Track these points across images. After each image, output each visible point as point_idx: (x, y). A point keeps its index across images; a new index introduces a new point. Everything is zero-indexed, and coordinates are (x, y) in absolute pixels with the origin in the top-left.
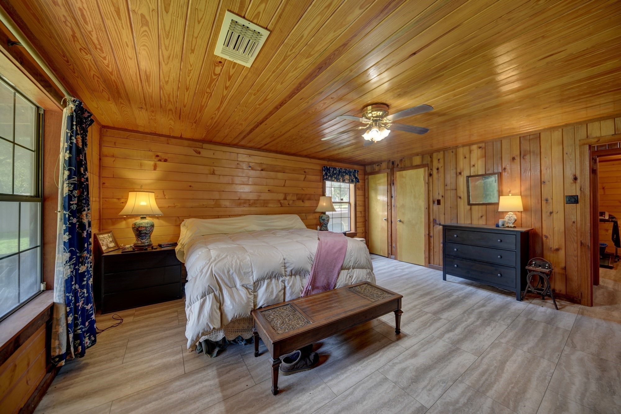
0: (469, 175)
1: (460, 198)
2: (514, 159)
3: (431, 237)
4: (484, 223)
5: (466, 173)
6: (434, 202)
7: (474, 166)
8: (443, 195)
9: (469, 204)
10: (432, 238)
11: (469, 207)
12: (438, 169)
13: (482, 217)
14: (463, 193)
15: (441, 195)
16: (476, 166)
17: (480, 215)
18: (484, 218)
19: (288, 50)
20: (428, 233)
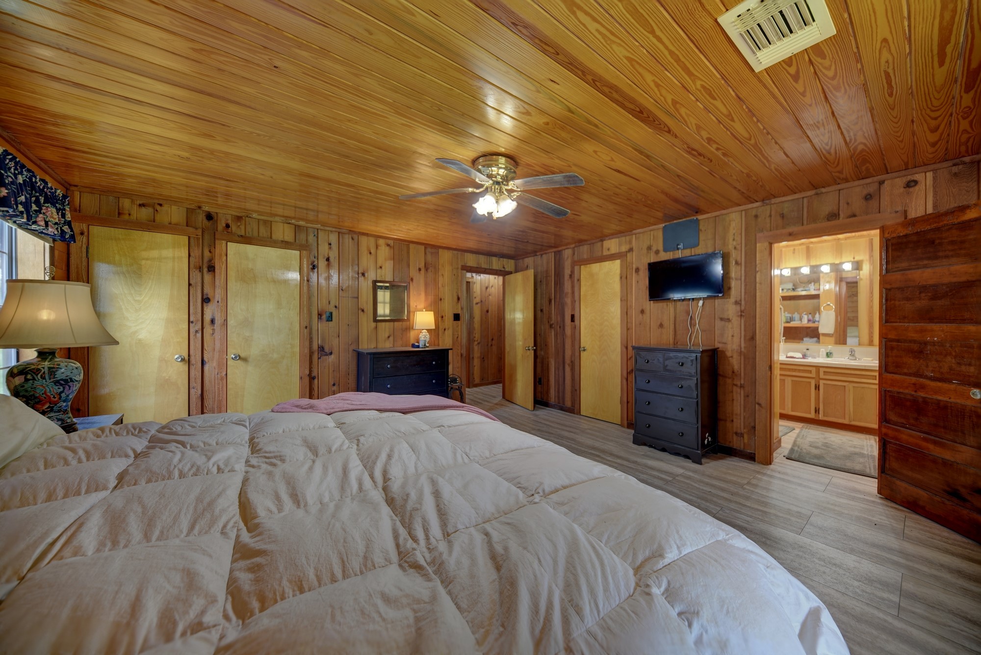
0: (375, 279)
1: (363, 311)
2: (420, 270)
3: (314, 378)
4: (391, 346)
5: (371, 275)
6: (320, 315)
7: (381, 267)
8: (337, 305)
9: (375, 321)
10: (316, 381)
11: (373, 325)
12: (328, 260)
13: (389, 337)
14: (367, 304)
15: (333, 304)
16: (383, 268)
17: (387, 335)
18: (391, 338)
19: (705, 82)
20: (308, 373)
